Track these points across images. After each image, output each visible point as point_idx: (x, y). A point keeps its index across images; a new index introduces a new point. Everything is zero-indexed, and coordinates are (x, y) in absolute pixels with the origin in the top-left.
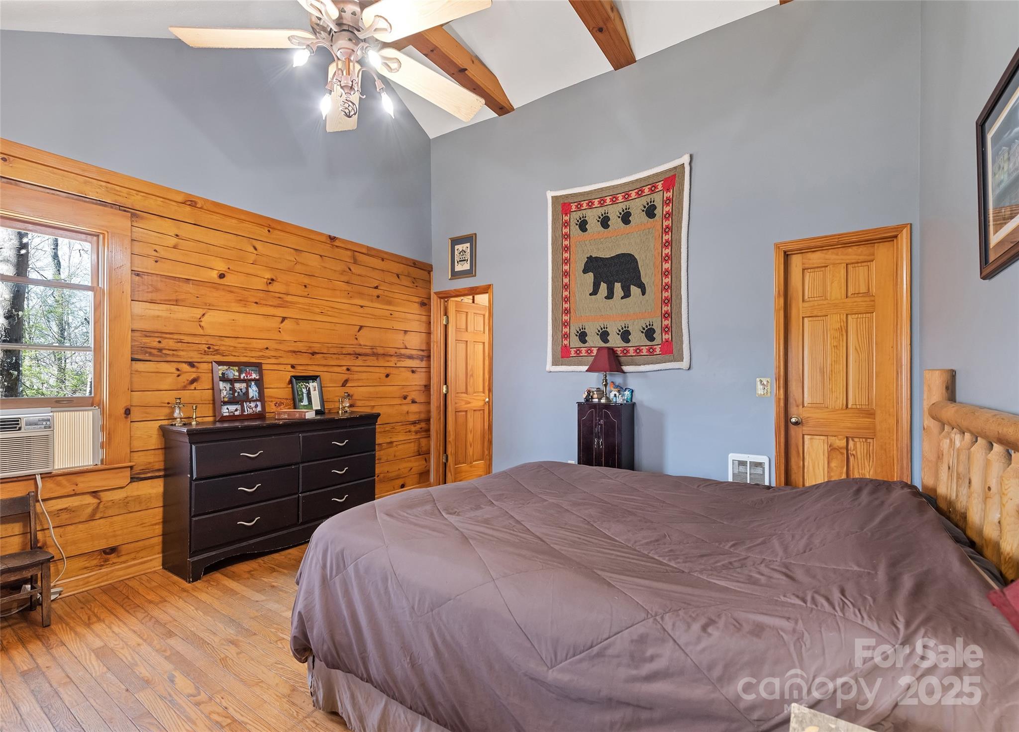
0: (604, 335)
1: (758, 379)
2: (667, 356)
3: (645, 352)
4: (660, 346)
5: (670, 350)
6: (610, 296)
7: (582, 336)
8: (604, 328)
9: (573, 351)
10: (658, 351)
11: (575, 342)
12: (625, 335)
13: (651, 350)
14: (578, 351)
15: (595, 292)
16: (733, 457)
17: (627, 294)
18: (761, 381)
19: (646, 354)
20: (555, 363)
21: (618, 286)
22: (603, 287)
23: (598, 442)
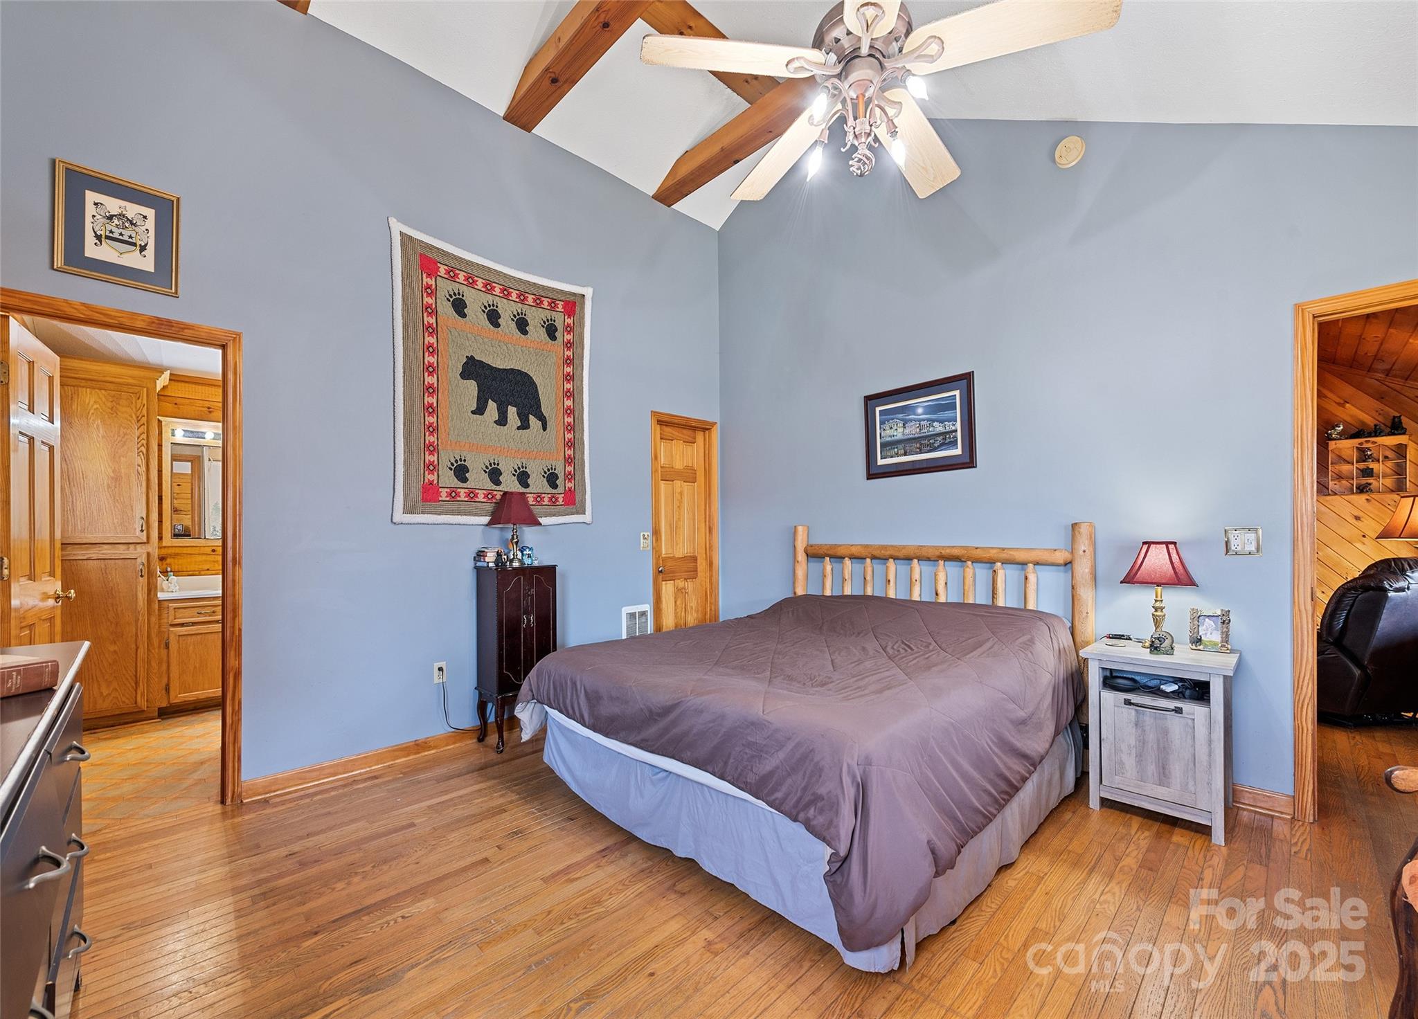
0: (495, 475)
1: (642, 534)
2: (570, 508)
3: (546, 501)
4: (563, 495)
5: (572, 501)
6: (502, 421)
7: (461, 472)
8: (494, 464)
9: (444, 493)
10: (561, 501)
11: (448, 479)
12: (523, 478)
13: (553, 500)
14: (453, 494)
15: (480, 410)
16: (626, 610)
17: (525, 425)
18: (644, 535)
19: (547, 503)
20: (407, 510)
21: (512, 411)
22: (492, 406)
23: (529, 620)
